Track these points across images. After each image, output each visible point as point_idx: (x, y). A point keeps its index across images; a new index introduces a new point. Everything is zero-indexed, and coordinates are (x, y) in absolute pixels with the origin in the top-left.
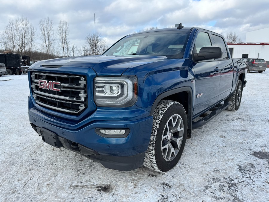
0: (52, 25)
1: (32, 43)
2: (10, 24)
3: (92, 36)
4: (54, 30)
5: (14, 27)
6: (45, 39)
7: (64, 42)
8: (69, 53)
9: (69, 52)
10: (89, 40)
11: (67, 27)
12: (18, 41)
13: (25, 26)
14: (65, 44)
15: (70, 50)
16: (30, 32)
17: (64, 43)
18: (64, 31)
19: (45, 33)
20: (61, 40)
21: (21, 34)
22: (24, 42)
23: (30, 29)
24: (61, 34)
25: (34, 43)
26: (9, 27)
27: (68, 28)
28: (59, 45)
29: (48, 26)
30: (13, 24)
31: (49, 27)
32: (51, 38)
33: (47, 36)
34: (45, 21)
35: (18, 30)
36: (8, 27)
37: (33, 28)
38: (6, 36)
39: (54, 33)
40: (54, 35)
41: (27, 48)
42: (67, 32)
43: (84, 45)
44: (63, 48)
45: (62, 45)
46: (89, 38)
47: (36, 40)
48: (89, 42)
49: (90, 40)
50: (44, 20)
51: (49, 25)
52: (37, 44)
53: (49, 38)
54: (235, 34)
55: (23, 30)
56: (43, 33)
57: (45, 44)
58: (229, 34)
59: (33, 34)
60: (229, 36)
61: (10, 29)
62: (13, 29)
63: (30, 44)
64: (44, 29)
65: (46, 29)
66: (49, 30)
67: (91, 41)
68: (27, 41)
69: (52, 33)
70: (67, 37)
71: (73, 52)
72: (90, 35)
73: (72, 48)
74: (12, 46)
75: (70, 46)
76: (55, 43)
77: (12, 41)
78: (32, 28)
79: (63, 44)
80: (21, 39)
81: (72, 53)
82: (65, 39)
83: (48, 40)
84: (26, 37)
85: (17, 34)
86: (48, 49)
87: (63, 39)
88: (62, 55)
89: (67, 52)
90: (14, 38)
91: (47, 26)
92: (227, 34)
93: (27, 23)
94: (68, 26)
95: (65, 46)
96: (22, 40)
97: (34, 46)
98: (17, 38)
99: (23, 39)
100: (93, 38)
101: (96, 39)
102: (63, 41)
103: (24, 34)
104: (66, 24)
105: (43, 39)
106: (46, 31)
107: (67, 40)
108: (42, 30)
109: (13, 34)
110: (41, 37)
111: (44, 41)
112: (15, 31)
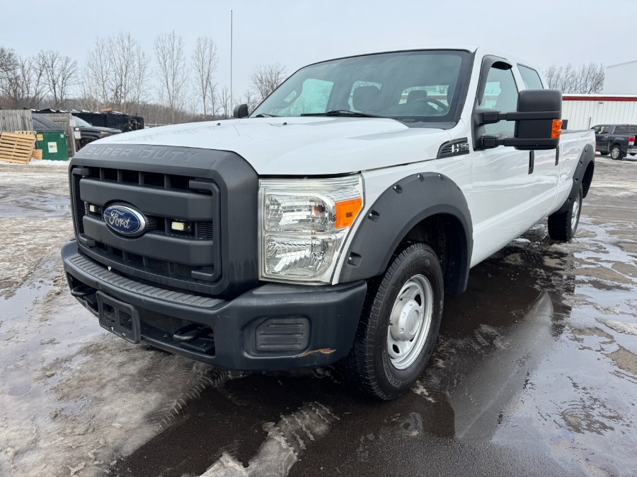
0: (183, 49)
1: (141, 87)
2: (96, 46)
3: (267, 72)
4: (185, 58)
5: (106, 53)
6: (167, 78)
7: (207, 85)
8: (215, 109)
9: (216, 107)
10: (258, 81)
11: (213, 51)
12: (113, 83)
13: (126, 49)
14: (209, 89)
15: (218, 102)
16: (136, 63)
17: (205, 86)
18: (207, 60)
19: (167, 67)
20: (200, 80)
21: (119, 67)
22: (125, 84)
23: (136, 57)
24: (201, 67)
25: (146, 87)
26: (95, 53)
27: (214, 54)
28: (195, 91)
29: (173, 50)
31: (175, 52)
32: (179, 78)
33: (170, 72)
34: (167, 39)
35: (113, 60)
36: (93, 53)
37: (144, 55)
38: (90, 71)
39: (184, 65)
41: (129, 98)
42: (212, 63)
43: (248, 90)
44: (204, 98)
45: (202, 91)
46: (260, 77)
48: (259, 85)
49: (261, 81)
50: (164, 37)
51: (175, 49)
52: (150, 88)
53: (174, 75)
55: (122, 59)
56: (163, 65)
57: (165, 89)
58: (587, 67)
59: (142, 68)
60: (587, 72)
61: (98, 57)
62: (103, 58)
63: (136, 89)
64: (164, 58)
65: (168, 55)
66: (175, 56)
67: (262, 83)
68: (130, 82)
69: (181, 64)
70: (212, 74)
71: (225, 107)
72: (263, 68)
73: (222, 99)
74: (101, 93)
75: (218, 93)
76: (187, 86)
77: (101, 83)
78: (141, 56)
79: (204, 89)
80: (118, 78)
81: (223, 109)
82: (208, 79)
83: (172, 81)
84: (128, 74)
85: (111, 69)
86: (172, 98)
87: (204, 77)
88: (200, 112)
89: (211, 106)
90: (104, 77)
91: (171, 49)
92: (582, 69)
93: (131, 44)
94: (216, 49)
95: (208, 94)
96: (121, 79)
97: (144, 93)
98: (112, 76)
99: (123, 78)
100: (269, 77)
101: (274, 79)
102: (205, 82)
103: (124, 68)
104: (211, 45)
105: (163, 78)
106: (168, 60)
107: (212, 81)
108: (161, 58)
109: (104, 68)
110: (159, 73)
111: (165, 82)
112: (108, 62)
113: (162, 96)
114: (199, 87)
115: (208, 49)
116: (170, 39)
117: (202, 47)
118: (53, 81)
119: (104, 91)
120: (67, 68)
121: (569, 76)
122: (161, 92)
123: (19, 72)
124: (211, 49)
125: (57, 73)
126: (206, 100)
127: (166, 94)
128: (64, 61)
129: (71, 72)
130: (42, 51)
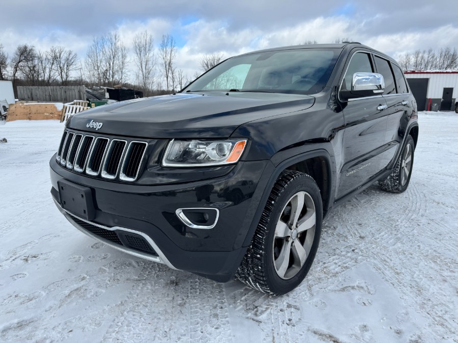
0: (153, 43)
1: (123, 71)
2: (93, 43)
3: (211, 59)
4: (154, 50)
5: (100, 47)
6: (141, 64)
8: (175, 86)
9: (175, 84)
10: (205, 65)
13: (113, 44)
14: (170, 72)
15: (176, 81)
16: (120, 54)
17: (167, 70)
18: (169, 51)
19: (142, 56)
20: (164, 65)
21: (108, 57)
22: (113, 69)
23: (120, 49)
24: (164, 56)
25: (127, 71)
26: (93, 47)
27: (174, 47)
28: (161, 73)
30: (97, 44)
31: (147, 46)
33: (144, 60)
34: (142, 37)
35: (105, 52)
36: (91, 47)
37: (125, 49)
38: (90, 61)
39: (153, 55)
40: (154, 58)
42: (172, 53)
43: (197, 72)
44: (167, 78)
45: (165, 73)
46: (206, 62)
47: (128, 65)
49: (207, 65)
50: (140, 35)
51: (147, 43)
52: (129, 71)
53: (147, 62)
54: (454, 51)
55: (111, 51)
56: (139, 55)
57: (141, 72)
58: (444, 50)
59: (124, 57)
60: (444, 54)
61: (95, 50)
62: (97, 50)
63: (120, 73)
64: (139, 50)
65: (143, 48)
66: (147, 50)
67: (208, 67)
68: (116, 67)
69: (151, 54)
70: (173, 61)
73: (178, 78)
74: (97, 76)
75: (176, 74)
76: (156, 70)
77: (96, 68)
78: (123, 49)
79: (167, 72)
80: (107, 63)
81: (179, 85)
82: (169, 64)
83: (145, 66)
84: (115, 62)
85: (103, 58)
86: (145, 79)
87: (167, 63)
88: (165, 88)
89: (172, 84)
90: (99, 64)
91: (145, 44)
92: (440, 52)
93: (117, 40)
94: (175, 43)
95: (170, 75)
97: (125, 75)
98: (104, 63)
99: (111, 64)
102: (167, 66)
103: (112, 57)
104: (172, 40)
105: (139, 64)
106: (143, 51)
107: (172, 66)
108: (137, 50)
109: (99, 58)
110: (136, 60)
111: (140, 67)
112: (101, 53)
113: (138, 77)
114: (163, 71)
115: (170, 43)
116: (144, 37)
117: (165, 41)
118: (61, 68)
119: (99, 74)
120: (70, 58)
121: (430, 57)
122: (138, 74)
123: (36, 62)
124: (172, 43)
125: (63, 62)
126: (169, 79)
127: (141, 76)
128: (68, 54)
129: (72, 61)
130: (53, 47)
